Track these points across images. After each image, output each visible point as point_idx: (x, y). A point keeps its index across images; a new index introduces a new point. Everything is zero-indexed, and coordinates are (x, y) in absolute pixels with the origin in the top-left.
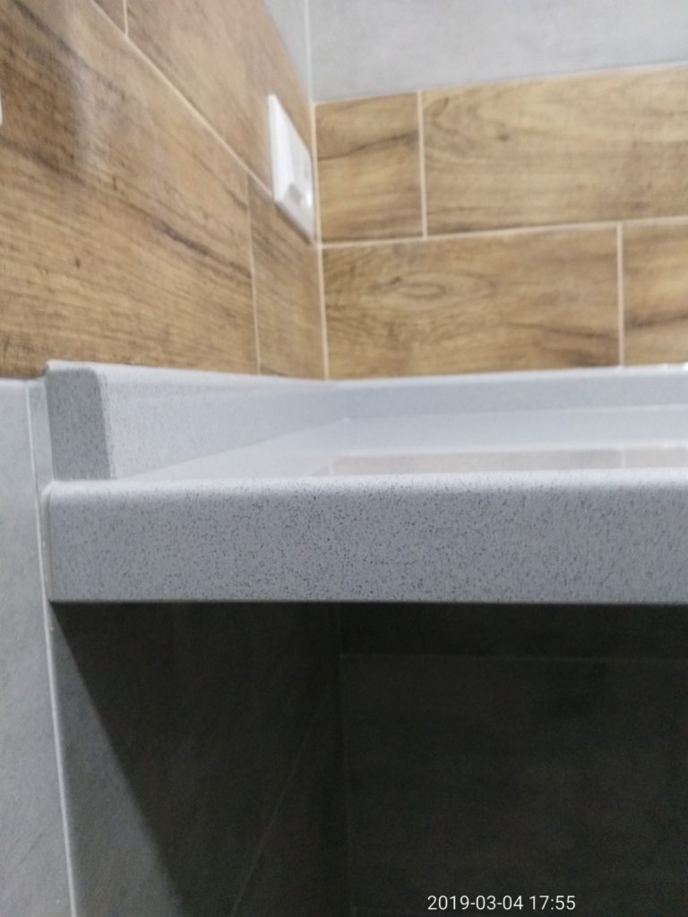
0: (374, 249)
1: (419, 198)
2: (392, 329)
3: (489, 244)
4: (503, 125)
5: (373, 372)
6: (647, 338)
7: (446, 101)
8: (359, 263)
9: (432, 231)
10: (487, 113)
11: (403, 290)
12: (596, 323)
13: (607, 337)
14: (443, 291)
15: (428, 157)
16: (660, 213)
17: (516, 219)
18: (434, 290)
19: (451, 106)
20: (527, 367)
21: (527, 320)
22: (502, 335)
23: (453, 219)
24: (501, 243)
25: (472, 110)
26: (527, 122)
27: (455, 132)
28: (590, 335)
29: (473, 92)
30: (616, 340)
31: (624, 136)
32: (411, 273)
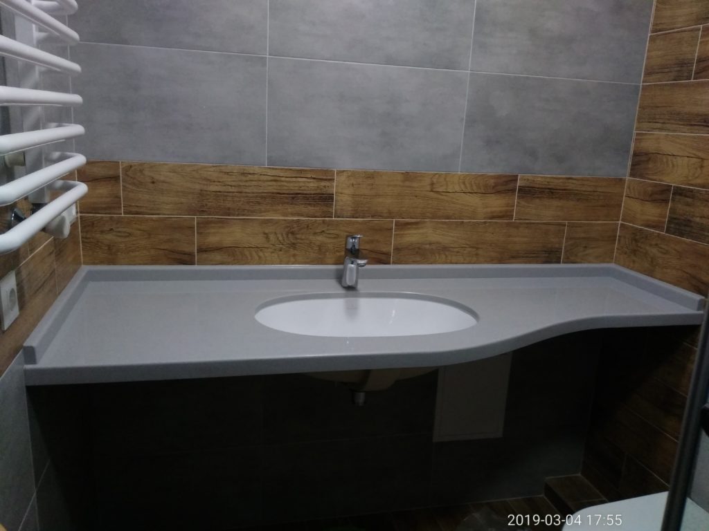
0: (102, 217)
1: (120, 201)
2: (109, 247)
3: (147, 220)
4: (153, 178)
5: (102, 263)
6: (205, 256)
7: (131, 167)
8: (95, 222)
9: (125, 213)
10: (147, 173)
11: (114, 233)
12: (187, 250)
13: (191, 254)
14: (130, 235)
15: (124, 186)
16: (209, 214)
17: (158, 212)
18: (127, 234)
19: (133, 168)
20: (162, 264)
21: (162, 247)
22: (153, 252)
23: (134, 210)
24: (152, 220)
25: (141, 171)
26: (162, 178)
27: (134, 178)
28: (185, 254)
29: (141, 164)
30: (194, 256)
31: (198, 187)
32: (118, 228)
